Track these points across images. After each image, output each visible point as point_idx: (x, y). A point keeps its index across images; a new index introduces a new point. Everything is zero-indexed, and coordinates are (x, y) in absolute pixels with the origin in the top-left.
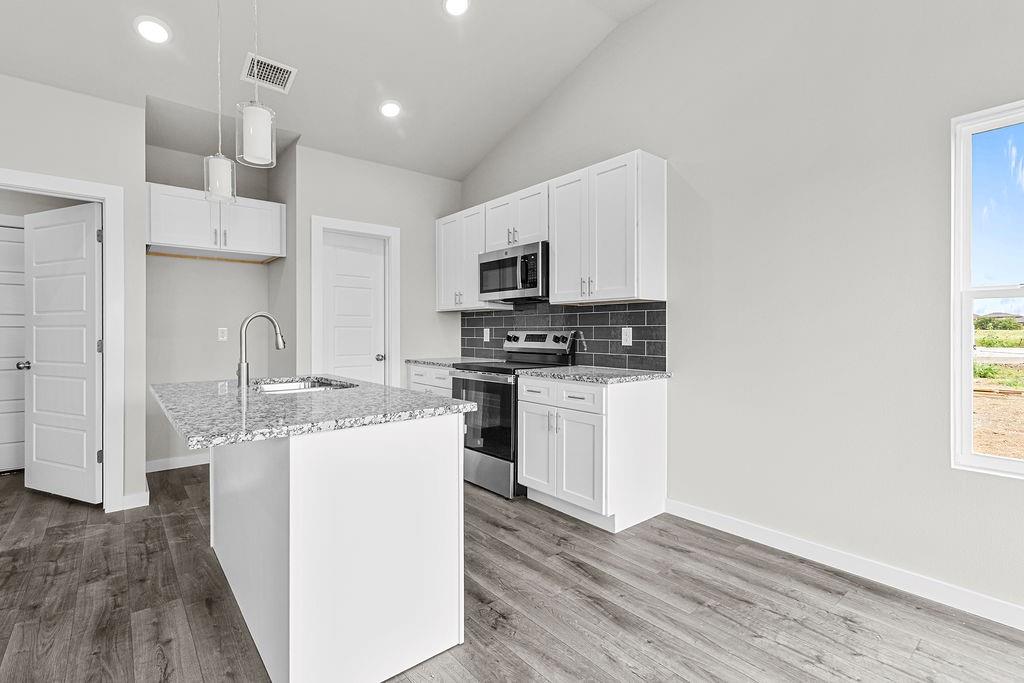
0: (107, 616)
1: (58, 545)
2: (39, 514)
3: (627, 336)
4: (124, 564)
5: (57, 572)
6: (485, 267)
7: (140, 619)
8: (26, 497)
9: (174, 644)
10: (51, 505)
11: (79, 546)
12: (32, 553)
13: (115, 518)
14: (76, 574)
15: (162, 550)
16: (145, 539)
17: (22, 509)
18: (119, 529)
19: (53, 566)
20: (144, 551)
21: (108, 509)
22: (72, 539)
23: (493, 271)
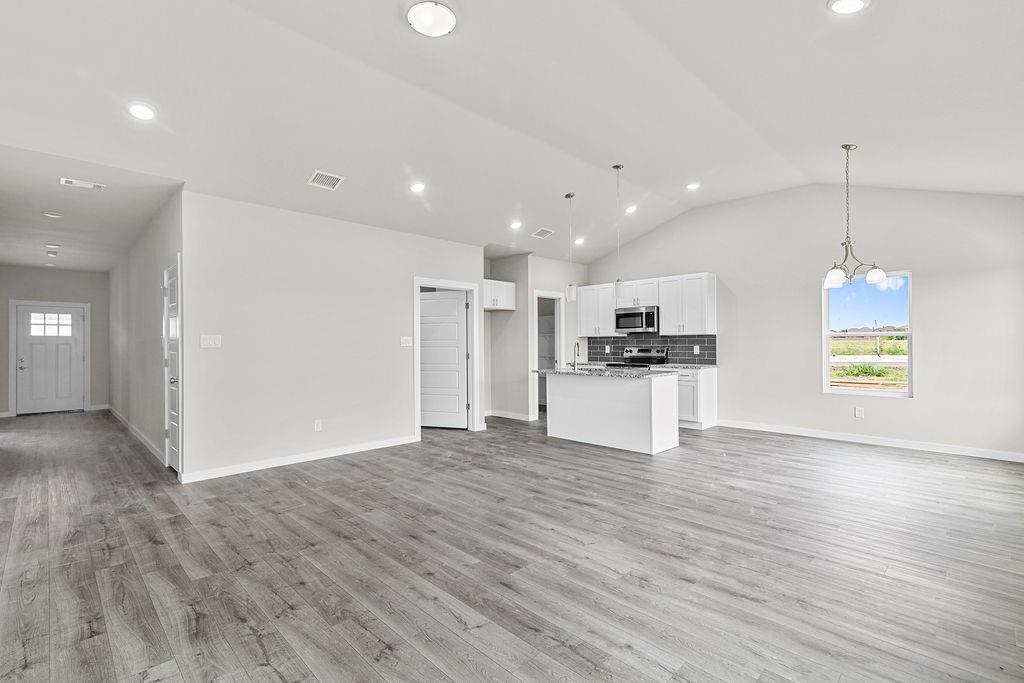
3: (697, 350)
6: (619, 317)
23: (623, 318)
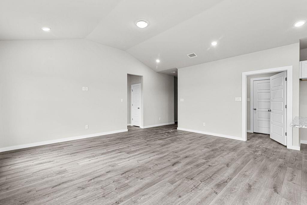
0: (282, 165)
1: (275, 150)
2: (272, 144)
4: (289, 159)
5: (274, 154)
7: (289, 169)
8: (270, 140)
9: (296, 176)
10: (274, 143)
11: (279, 152)
12: (269, 150)
13: (289, 150)
14: (278, 156)
15: (300, 160)
16: (296, 157)
17: (269, 142)
18: (290, 153)
19: (273, 153)
20: (295, 158)
21: (288, 148)
22: (278, 150)
